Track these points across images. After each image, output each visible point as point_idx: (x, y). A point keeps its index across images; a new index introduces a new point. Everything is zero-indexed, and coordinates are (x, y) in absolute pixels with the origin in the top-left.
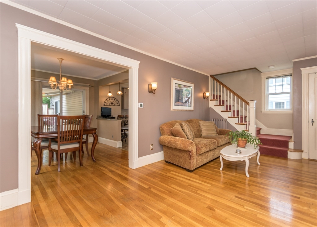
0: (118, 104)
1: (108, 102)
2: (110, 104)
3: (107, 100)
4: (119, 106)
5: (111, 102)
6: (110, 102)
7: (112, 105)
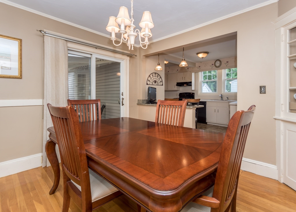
0: (161, 83)
1: (151, 80)
2: (154, 83)
3: (150, 76)
4: (162, 85)
5: (155, 80)
6: (153, 80)
7: (155, 84)
